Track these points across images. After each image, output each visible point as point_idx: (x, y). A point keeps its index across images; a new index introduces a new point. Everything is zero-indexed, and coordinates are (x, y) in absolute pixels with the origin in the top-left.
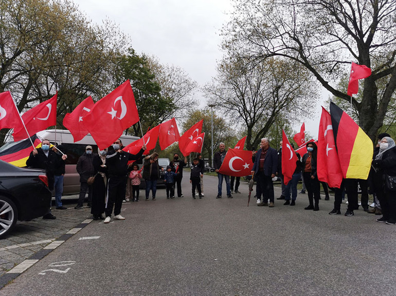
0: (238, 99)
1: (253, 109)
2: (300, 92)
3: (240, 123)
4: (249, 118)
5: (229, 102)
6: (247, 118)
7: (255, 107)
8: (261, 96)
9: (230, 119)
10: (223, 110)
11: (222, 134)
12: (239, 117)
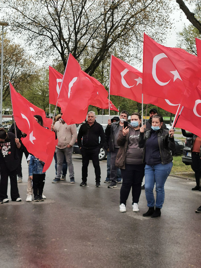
0: (49, 19)
1: (73, 37)
2: (146, 17)
3: (52, 58)
4: (66, 51)
5: (35, 22)
6: (63, 51)
7: (76, 34)
8: (87, 17)
9: (36, 50)
10: (26, 34)
11: (17, 71)
12: (50, 48)
